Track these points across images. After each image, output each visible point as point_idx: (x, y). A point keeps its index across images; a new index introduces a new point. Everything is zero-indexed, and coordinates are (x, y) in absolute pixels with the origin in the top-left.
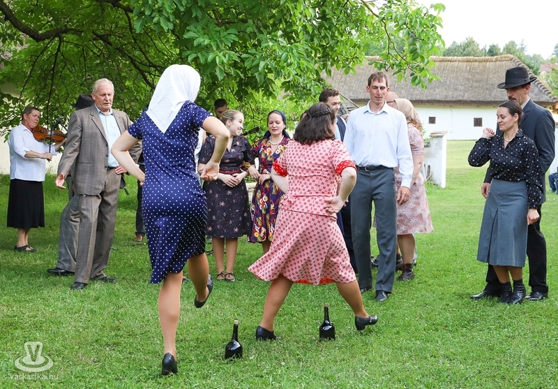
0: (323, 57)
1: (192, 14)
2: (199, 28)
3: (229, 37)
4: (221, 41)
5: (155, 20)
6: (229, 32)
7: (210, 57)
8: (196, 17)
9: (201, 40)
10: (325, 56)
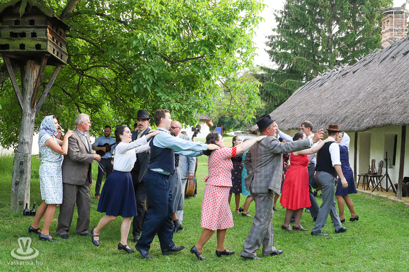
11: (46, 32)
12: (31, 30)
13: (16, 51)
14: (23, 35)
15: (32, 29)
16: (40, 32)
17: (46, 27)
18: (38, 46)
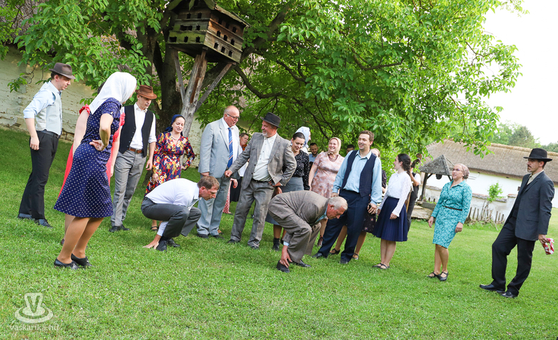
2: (344, 101)
4: (355, 110)
5: (318, 92)
8: (343, 94)
10: (426, 130)
11: (208, 25)
12: (197, 24)
13: (180, 44)
14: (190, 28)
15: (198, 22)
16: (202, 25)
17: (208, 21)
18: (198, 39)
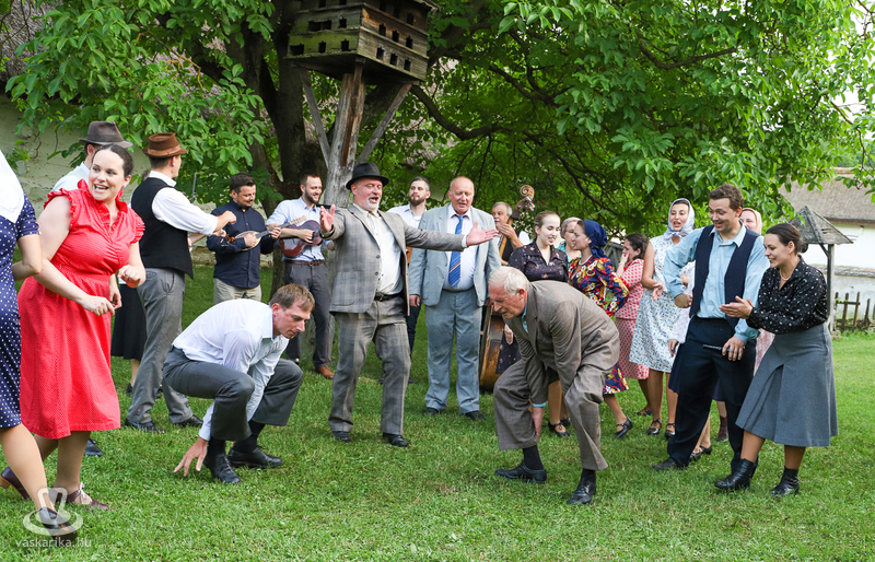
0: (781, 169)
1: (623, 115)
2: (631, 130)
3: (663, 142)
4: (654, 147)
5: (581, 121)
6: (664, 136)
7: (639, 165)
8: (629, 119)
9: (630, 145)
10: (785, 168)
11: (362, 16)
12: (339, 16)
15: (342, 12)
16: (351, 17)
17: (362, 7)
18: (345, 45)
